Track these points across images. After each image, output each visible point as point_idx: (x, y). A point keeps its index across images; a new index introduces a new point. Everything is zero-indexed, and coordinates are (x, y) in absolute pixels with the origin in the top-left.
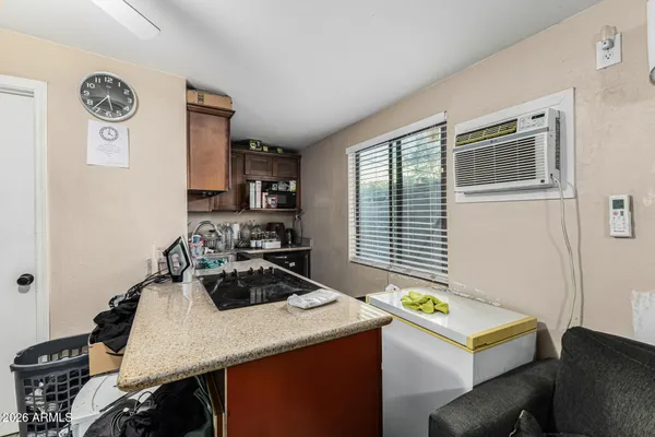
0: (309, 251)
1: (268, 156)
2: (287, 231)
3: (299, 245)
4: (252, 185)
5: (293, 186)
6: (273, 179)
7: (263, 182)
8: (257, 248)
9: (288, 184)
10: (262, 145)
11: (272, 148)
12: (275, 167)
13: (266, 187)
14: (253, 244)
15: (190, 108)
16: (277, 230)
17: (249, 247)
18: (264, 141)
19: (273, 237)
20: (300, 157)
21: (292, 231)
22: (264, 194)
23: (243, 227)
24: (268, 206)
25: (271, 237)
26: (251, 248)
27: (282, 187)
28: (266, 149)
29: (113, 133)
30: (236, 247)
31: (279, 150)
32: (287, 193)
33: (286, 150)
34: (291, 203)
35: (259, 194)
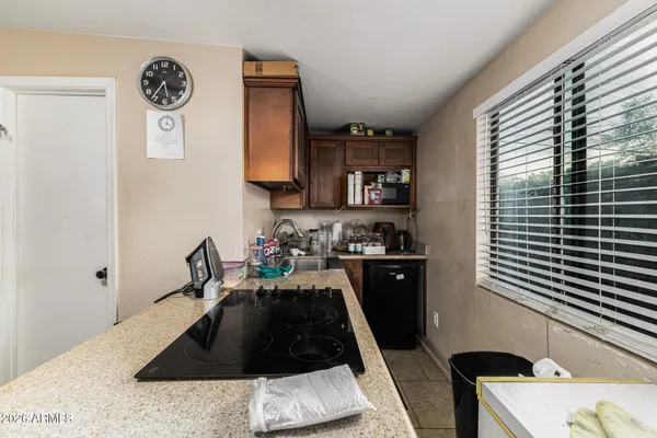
0: (424, 261)
1: (373, 141)
2: (399, 233)
3: (414, 252)
4: (351, 177)
5: (405, 176)
6: (379, 169)
7: (364, 173)
8: (355, 253)
9: (400, 174)
10: (366, 129)
11: (379, 132)
12: (382, 153)
13: (369, 178)
14: (351, 247)
15: (249, 83)
16: (385, 232)
17: (347, 252)
18: (368, 124)
19: (377, 241)
20: (417, 137)
21: (406, 234)
22: (366, 187)
23: (346, 226)
24: (371, 202)
25: (374, 240)
26: (350, 253)
27: (390, 179)
28: (370, 133)
29: (170, 122)
30: (333, 249)
31: (388, 133)
32: (398, 186)
33: (396, 133)
34: (403, 198)
35: (359, 187)
